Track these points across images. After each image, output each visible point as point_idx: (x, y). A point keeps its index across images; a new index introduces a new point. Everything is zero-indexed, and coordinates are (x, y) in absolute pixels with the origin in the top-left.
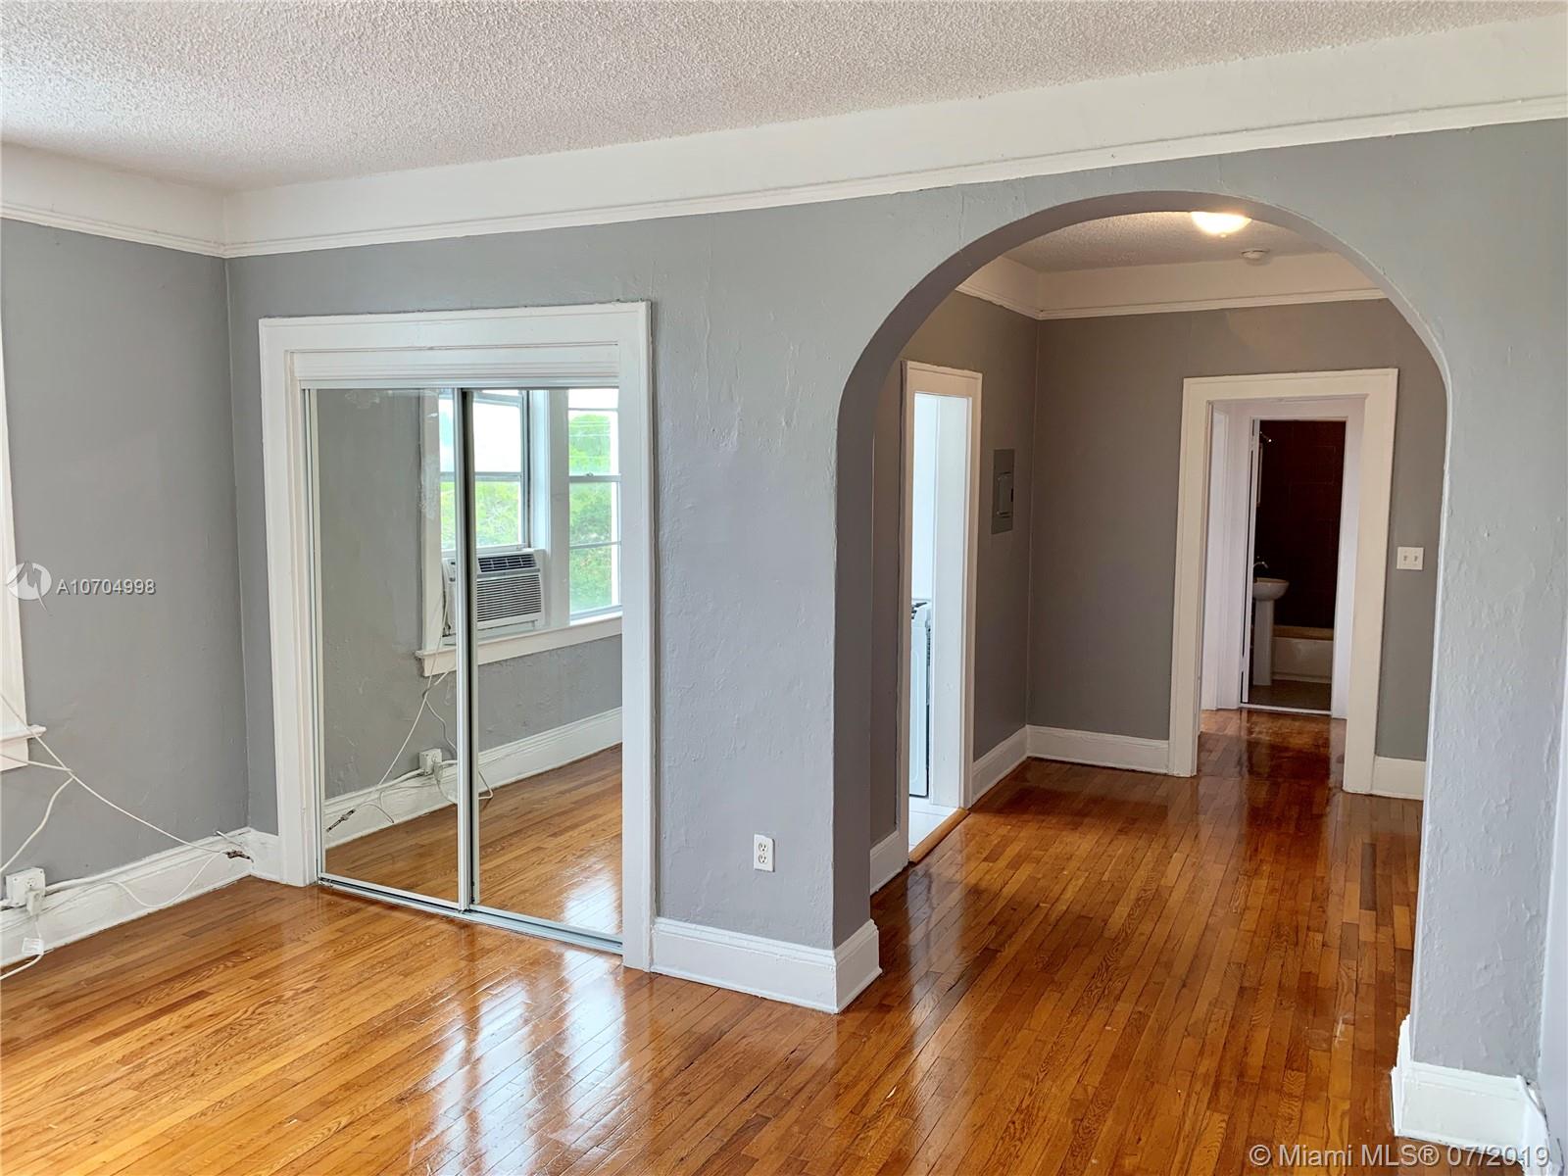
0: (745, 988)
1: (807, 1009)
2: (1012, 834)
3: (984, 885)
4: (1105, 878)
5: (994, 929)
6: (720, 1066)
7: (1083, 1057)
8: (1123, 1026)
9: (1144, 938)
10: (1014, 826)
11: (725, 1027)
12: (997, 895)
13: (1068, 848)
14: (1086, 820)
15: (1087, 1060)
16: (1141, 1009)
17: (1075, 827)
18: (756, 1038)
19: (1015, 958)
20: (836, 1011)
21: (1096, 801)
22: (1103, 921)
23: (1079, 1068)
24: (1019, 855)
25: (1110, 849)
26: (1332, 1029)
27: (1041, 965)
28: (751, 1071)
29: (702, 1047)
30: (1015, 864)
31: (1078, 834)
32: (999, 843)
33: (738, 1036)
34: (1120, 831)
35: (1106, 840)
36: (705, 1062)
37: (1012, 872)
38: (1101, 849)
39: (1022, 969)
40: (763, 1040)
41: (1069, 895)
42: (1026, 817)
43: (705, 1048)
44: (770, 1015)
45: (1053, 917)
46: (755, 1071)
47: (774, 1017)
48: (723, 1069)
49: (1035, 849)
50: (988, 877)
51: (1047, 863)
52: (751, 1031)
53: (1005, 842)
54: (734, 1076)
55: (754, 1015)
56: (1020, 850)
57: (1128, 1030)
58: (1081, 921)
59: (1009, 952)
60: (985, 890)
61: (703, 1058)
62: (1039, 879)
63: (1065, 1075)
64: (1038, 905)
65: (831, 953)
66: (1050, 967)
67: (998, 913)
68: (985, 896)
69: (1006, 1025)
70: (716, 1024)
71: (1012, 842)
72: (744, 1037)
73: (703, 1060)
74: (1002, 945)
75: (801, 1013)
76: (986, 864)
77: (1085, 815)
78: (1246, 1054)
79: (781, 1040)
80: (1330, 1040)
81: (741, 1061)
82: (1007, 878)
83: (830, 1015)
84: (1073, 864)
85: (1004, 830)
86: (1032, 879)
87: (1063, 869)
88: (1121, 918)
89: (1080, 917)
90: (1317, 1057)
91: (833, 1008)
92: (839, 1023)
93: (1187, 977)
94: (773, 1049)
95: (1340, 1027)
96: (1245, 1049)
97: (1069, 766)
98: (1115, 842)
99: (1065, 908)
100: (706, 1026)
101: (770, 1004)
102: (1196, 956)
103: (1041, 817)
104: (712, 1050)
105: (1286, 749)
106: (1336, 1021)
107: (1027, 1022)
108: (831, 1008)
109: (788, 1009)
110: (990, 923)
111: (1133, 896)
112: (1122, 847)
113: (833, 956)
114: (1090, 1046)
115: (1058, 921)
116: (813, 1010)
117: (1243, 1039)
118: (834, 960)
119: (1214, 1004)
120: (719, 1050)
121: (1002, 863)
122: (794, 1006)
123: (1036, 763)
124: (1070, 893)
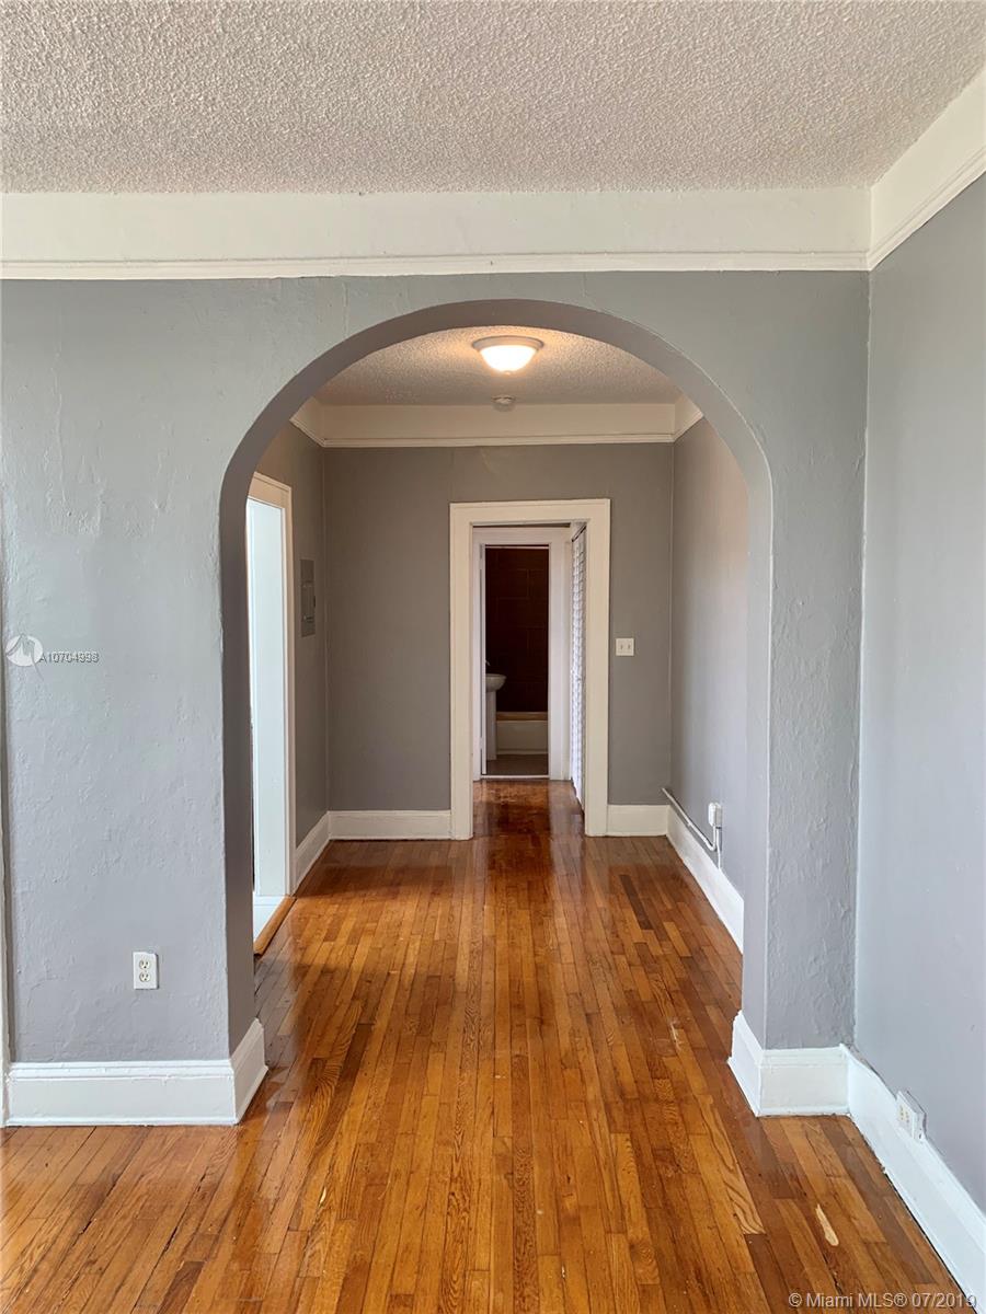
0: (126, 1120)
1: (202, 1126)
2: (342, 911)
3: (332, 964)
4: (437, 937)
5: (358, 1004)
6: (124, 1217)
7: (488, 1111)
8: (509, 1073)
9: (491, 987)
10: (340, 904)
11: (116, 1170)
12: (348, 971)
13: (395, 916)
14: (402, 888)
15: (493, 1112)
16: (518, 1052)
17: (395, 895)
18: (157, 1173)
19: (389, 1029)
20: (236, 1121)
21: (402, 871)
22: (451, 977)
23: (489, 1123)
24: (354, 930)
25: (430, 911)
26: (669, 1035)
27: (414, 1030)
28: (162, 1212)
29: (96, 1200)
30: (354, 939)
31: (399, 904)
32: (333, 921)
33: (135, 1175)
34: (433, 893)
35: (424, 904)
36: (105, 1217)
37: (353, 947)
38: (423, 913)
39: (400, 1037)
40: (164, 1172)
41: (411, 959)
42: (348, 894)
43: (99, 1200)
44: (164, 1143)
45: (407, 982)
46: (167, 1211)
47: (168, 1145)
48: (128, 1220)
49: (367, 922)
50: (333, 956)
51: (382, 933)
52: (148, 1167)
53: (338, 920)
54: (145, 1224)
55: (146, 1147)
56: (354, 926)
57: (515, 1074)
58: (432, 980)
59: (381, 1024)
60: (336, 969)
61: (101, 1212)
62: (380, 949)
63: (480, 1132)
64: (389, 974)
65: (227, 1062)
66: (423, 1029)
67: (357, 988)
68: (337, 974)
69: (407, 1097)
70: (105, 1168)
71: (344, 919)
72: (142, 1176)
73: (102, 1214)
74: (373, 1018)
75: (196, 1132)
76: (326, 944)
77: (399, 884)
78: (617, 1074)
79: (186, 1167)
80: (672, 1045)
81: (148, 1204)
82: (351, 954)
83: (230, 1127)
84: (405, 931)
85: (333, 909)
86: (375, 950)
87: (398, 936)
88: (464, 971)
89: (429, 977)
90: (670, 1062)
91: (232, 1119)
92: (241, 1135)
93: (542, 1015)
94: (179, 1180)
95: (674, 1032)
96: (615, 1069)
97: (367, 844)
98: (433, 904)
99: (413, 971)
100: (92, 1174)
101: (159, 1131)
102: (540, 994)
103: (362, 893)
104: (110, 1199)
105: (531, 808)
106: (669, 1029)
107: (426, 1089)
108: (230, 1119)
109: (182, 1131)
110: (352, 999)
111: (466, 951)
112: (439, 908)
113: (229, 1064)
114: (489, 1098)
115: (412, 984)
116: (210, 1126)
117: (609, 1061)
118: (231, 1069)
119: (573, 1033)
120: (117, 1198)
121: (342, 941)
122: (186, 1126)
123: (340, 844)
124: (412, 957)
